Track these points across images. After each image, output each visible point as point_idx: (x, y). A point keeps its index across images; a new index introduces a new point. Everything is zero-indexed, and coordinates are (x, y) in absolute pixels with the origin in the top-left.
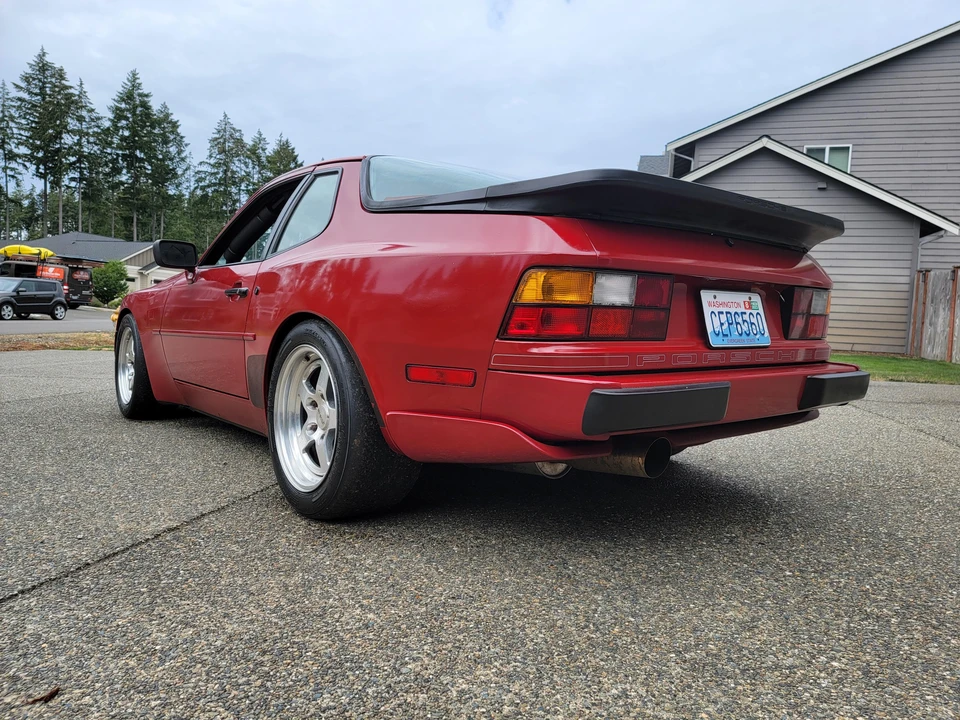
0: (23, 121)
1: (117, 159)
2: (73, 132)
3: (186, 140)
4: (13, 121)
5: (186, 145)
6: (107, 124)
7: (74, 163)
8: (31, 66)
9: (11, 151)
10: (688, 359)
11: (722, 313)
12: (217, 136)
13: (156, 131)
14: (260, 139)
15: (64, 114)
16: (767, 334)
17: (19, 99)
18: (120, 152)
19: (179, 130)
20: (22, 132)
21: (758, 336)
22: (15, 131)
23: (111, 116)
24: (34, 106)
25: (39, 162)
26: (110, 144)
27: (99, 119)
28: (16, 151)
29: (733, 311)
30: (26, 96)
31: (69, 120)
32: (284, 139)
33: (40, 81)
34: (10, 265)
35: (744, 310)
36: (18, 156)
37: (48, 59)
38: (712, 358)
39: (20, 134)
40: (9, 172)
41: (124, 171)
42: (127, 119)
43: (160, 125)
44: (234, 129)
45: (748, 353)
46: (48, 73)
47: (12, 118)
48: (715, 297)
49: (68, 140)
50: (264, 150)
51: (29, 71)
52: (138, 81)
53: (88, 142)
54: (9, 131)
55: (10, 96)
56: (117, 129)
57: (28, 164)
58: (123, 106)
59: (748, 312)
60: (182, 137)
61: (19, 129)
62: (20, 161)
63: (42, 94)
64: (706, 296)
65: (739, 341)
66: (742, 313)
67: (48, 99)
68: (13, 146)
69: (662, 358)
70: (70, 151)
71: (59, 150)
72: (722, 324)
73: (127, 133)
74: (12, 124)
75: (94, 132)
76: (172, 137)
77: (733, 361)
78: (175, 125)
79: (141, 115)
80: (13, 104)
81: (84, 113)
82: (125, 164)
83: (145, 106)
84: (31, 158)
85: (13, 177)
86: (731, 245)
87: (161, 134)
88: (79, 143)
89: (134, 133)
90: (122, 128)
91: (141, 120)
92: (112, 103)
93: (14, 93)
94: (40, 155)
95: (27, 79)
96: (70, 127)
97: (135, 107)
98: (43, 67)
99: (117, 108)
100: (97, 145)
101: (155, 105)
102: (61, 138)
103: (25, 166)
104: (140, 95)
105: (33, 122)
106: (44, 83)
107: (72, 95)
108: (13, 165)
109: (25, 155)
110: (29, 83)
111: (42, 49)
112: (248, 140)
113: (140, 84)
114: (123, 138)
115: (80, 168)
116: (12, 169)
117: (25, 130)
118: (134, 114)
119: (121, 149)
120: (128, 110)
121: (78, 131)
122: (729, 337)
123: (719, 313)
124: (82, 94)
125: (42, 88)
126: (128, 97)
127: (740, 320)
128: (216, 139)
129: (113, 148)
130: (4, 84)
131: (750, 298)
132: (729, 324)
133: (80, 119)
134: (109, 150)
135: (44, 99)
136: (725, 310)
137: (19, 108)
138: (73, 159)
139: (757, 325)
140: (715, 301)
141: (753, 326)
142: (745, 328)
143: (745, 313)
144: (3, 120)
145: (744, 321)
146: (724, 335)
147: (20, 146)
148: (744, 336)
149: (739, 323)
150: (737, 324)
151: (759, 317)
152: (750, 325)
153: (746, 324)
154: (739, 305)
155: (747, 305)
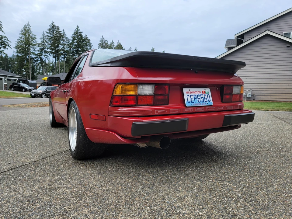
0: (49, 42)
1: (74, 51)
2: (62, 44)
3: (92, 45)
4: (46, 42)
5: (92, 46)
6: (71, 41)
7: (63, 53)
8: (50, 26)
9: (46, 51)
10: (177, 111)
11: (192, 95)
12: (100, 43)
13: (84, 43)
14: (112, 43)
15: (59, 39)
16: (211, 101)
17: (48, 36)
18: (75, 49)
19: (90, 42)
20: (49, 45)
21: (207, 102)
22: (47, 45)
23: (72, 39)
24: (51, 37)
25: (54, 53)
26: (72, 47)
27: (69, 40)
28: (47, 50)
29: (197, 94)
30: (49, 35)
31: (61, 41)
32: (119, 42)
33: (53, 30)
34: (45, 83)
35: (202, 94)
36: (48, 52)
37: (54, 24)
38: (186, 110)
40: (46, 57)
41: (76, 55)
42: (76, 39)
43: (85, 41)
44: (105, 40)
45: (203, 108)
46: (55, 28)
47: (46, 41)
48: (189, 90)
49: (61, 47)
50: (114, 46)
51: (50, 28)
52: (79, 28)
53: (66, 47)
54: (45, 45)
55: (45, 35)
56: (74, 43)
57: (50, 54)
58: (75, 36)
59: (204, 94)
60: (91, 44)
61: (48, 44)
63: (53, 33)
64: (185, 90)
65: (199, 104)
66: (201, 95)
67: (55, 35)
68: (47, 49)
69: (165, 111)
70: (61, 50)
71: (58, 50)
72: (191, 99)
73: (76, 44)
74: (46, 43)
75: (67, 44)
76: (88, 44)
77: (196, 111)
78: (89, 40)
79: (80, 38)
80: (46, 37)
81: (65, 39)
82: (76, 53)
83: (81, 36)
84: (51, 52)
85: (47, 58)
86: (196, 73)
87: (85, 43)
88: (64, 47)
89: (78, 44)
90: (75, 42)
91: (80, 40)
92: (72, 35)
93: (46, 34)
94: (54, 51)
95: (49, 30)
96: (61, 43)
97: (78, 36)
98: (53, 26)
99: (74, 37)
100: (68, 47)
101: (83, 35)
102: (59, 46)
103: (50, 55)
104: (79, 32)
105: (51, 42)
106: (54, 31)
107: (61, 34)
108: (47, 55)
109: (50, 52)
110: (50, 31)
111: (53, 21)
112: (109, 43)
113: (79, 29)
114: (75, 45)
115: (64, 54)
116: (47, 56)
117: (49, 44)
118: (78, 38)
119: (75, 48)
120: (76, 37)
121: (63, 44)
122: (194, 103)
123: (191, 95)
124: (64, 33)
125: (53, 32)
126: (76, 33)
127: (200, 97)
128: (100, 44)
129: (73, 48)
130: (43, 32)
131: (205, 90)
132: (195, 99)
133: (64, 41)
134: (72, 49)
135: (54, 35)
137: (48, 38)
138: (62, 52)
139: (207, 98)
140: (189, 91)
141: (206, 99)
142: (202, 100)
143: (202, 95)
144: (43, 42)
145: (201, 98)
146: (192, 102)
147: (48, 49)
148: (201, 103)
149: (199, 98)
150: (198, 98)
151: (208, 96)
152: (204, 99)
153: (202, 98)
154: (200, 92)
155: (204, 92)
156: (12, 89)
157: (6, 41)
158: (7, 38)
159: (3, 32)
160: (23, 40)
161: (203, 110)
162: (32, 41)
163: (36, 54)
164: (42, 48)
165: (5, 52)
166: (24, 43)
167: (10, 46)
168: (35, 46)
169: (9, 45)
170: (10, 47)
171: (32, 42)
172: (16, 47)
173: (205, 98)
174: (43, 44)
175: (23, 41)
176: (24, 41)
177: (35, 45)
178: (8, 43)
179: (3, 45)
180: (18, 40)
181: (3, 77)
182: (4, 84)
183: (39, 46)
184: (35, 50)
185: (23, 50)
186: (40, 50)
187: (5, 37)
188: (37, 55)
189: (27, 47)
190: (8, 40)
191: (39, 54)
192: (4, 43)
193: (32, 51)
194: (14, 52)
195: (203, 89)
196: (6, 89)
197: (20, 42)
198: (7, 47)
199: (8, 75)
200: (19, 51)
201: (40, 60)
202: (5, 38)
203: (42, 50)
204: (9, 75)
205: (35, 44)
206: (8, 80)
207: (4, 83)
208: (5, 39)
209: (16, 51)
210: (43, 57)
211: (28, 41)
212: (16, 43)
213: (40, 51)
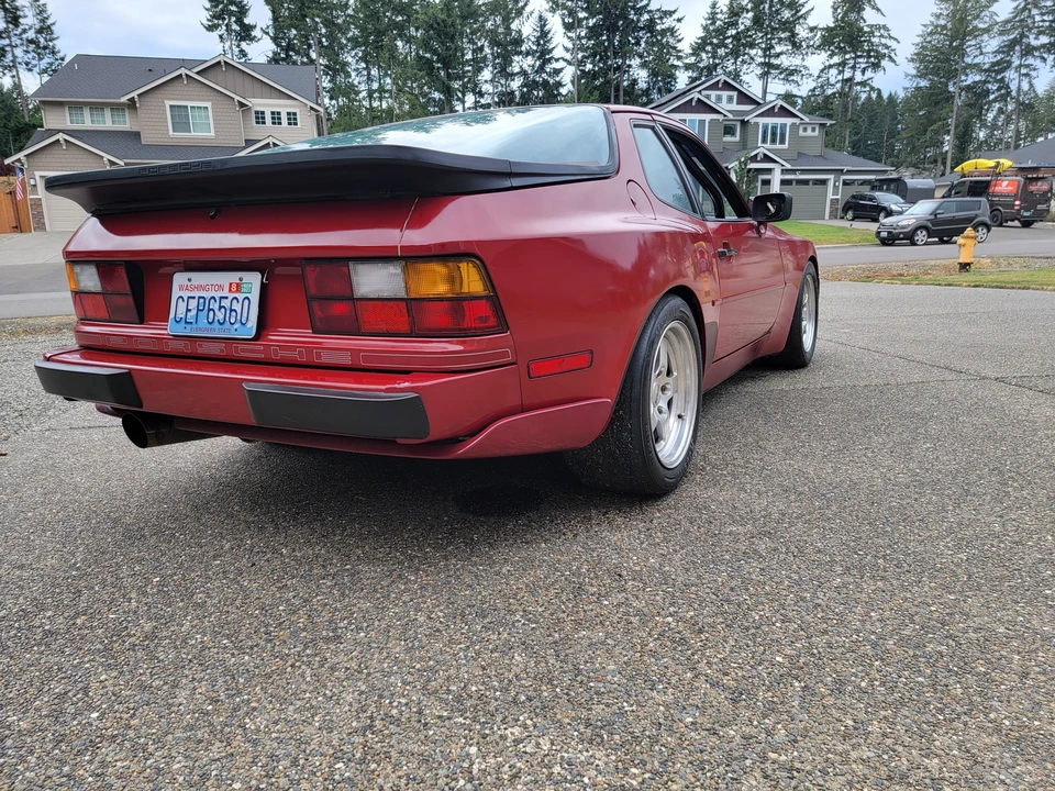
9: (1029, 44)
11: (194, 298)
16: (252, 322)
20: (1045, 18)
21: (236, 326)
28: (1034, 43)
29: (209, 295)
34: (964, 182)
36: (1035, 48)
38: (173, 346)
39: (1043, 21)
45: (222, 345)
48: (189, 280)
57: (1045, 56)
59: (231, 296)
61: (1042, 14)
62: (1037, 54)
65: (207, 330)
68: (1032, 37)
72: (188, 310)
74: (1035, 11)
77: (201, 351)
85: (1026, 75)
103: (1043, 58)
108: (1030, 61)
109: (1043, 46)
116: (1028, 66)
117: (1048, 13)
122: (194, 326)
123: (189, 298)
127: (215, 306)
131: (241, 279)
132: (198, 310)
136: (197, 294)
139: (239, 312)
140: (189, 284)
141: (234, 314)
142: (220, 316)
143: (226, 298)
144: (1024, 9)
145: (220, 307)
146: (186, 322)
147: (1040, 37)
148: (216, 325)
149: (213, 310)
150: (209, 310)
151: (246, 301)
152: (228, 312)
153: (223, 310)
154: (221, 288)
155: (234, 288)
156: (850, 215)
157: (883, 41)
158: (888, 30)
159: (878, 10)
160: (943, 22)
161: (222, 351)
162: (978, 16)
163: (986, 66)
164: (1012, 37)
165: (873, 85)
166: (946, 35)
167: (894, 57)
168: (986, 37)
169: (892, 55)
170: (894, 61)
171: (976, 22)
172: (915, 54)
173: (231, 310)
174: (1021, 21)
175: (944, 27)
176: (949, 26)
177: (987, 31)
178: (887, 47)
179: (872, 59)
180: (925, 26)
181: (832, 177)
182: (832, 200)
183: (1002, 33)
184: (984, 50)
185: (939, 60)
186: (1005, 46)
187: (884, 27)
188: (986, 71)
189: (954, 48)
190: (891, 37)
191: (998, 63)
192: (876, 51)
193: (968, 60)
194: (907, 75)
195: (234, 277)
196: (833, 216)
197: (931, 34)
198: (885, 63)
199: (846, 168)
200: (926, 68)
201: (999, 89)
202: (882, 31)
203: (1011, 45)
204: (850, 168)
205: (986, 25)
206: (845, 183)
207: (830, 196)
208: (882, 36)
209: (914, 72)
210: (1010, 75)
211: (962, 20)
212: (918, 40)
213: (1003, 52)
